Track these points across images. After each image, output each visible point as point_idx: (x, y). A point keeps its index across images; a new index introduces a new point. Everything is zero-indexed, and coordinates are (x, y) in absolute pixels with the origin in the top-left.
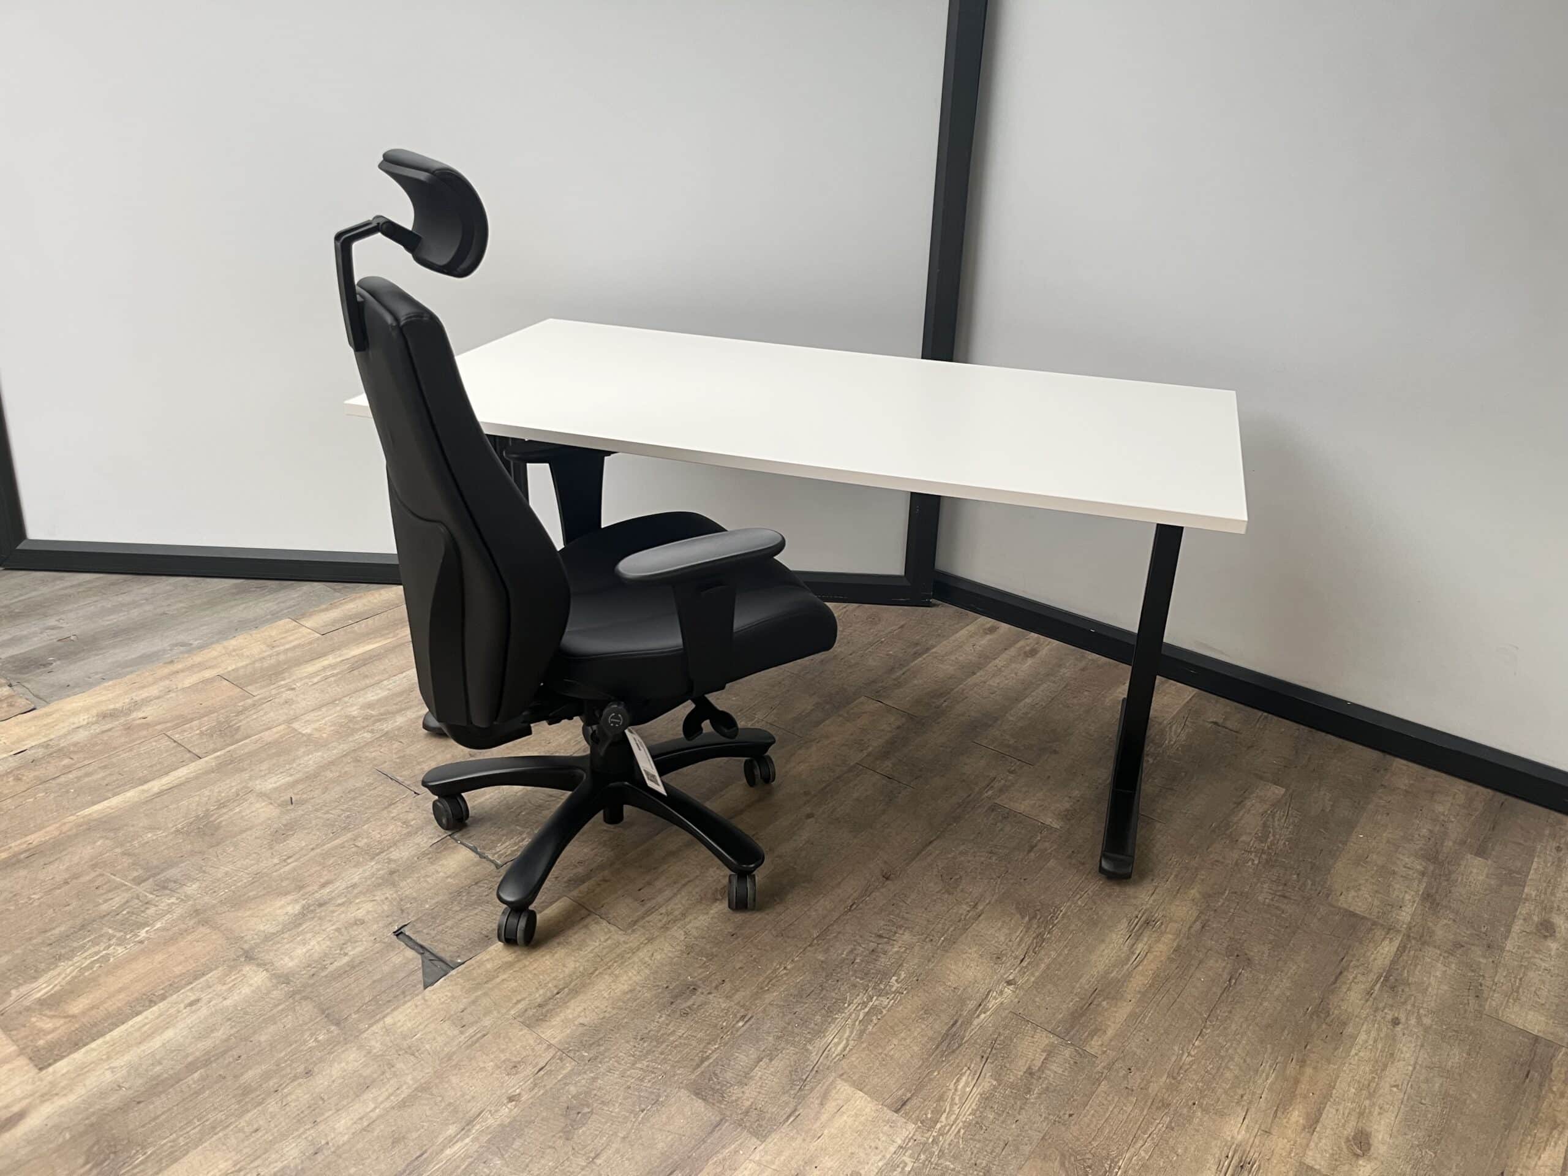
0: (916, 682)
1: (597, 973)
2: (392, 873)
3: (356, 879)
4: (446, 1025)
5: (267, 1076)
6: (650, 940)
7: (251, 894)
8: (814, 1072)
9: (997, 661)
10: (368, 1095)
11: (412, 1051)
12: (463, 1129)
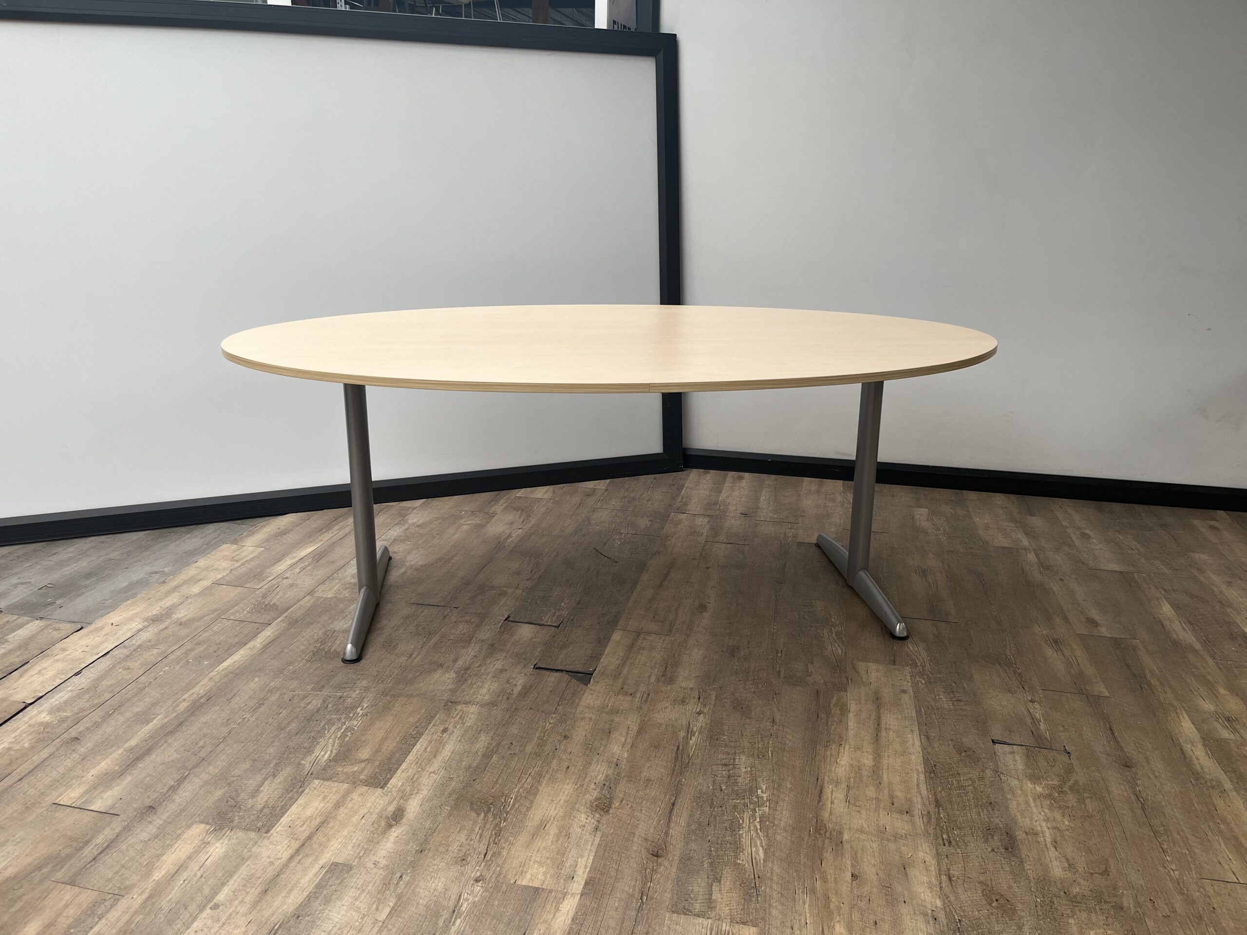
0: (694, 501)
1: (676, 655)
2: (492, 645)
3: (473, 653)
4: (620, 697)
5: (541, 744)
6: (688, 636)
7: (410, 676)
8: (839, 662)
9: (726, 485)
10: (615, 735)
11: (615, 711)
12: (688, 732)
